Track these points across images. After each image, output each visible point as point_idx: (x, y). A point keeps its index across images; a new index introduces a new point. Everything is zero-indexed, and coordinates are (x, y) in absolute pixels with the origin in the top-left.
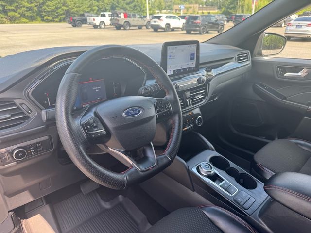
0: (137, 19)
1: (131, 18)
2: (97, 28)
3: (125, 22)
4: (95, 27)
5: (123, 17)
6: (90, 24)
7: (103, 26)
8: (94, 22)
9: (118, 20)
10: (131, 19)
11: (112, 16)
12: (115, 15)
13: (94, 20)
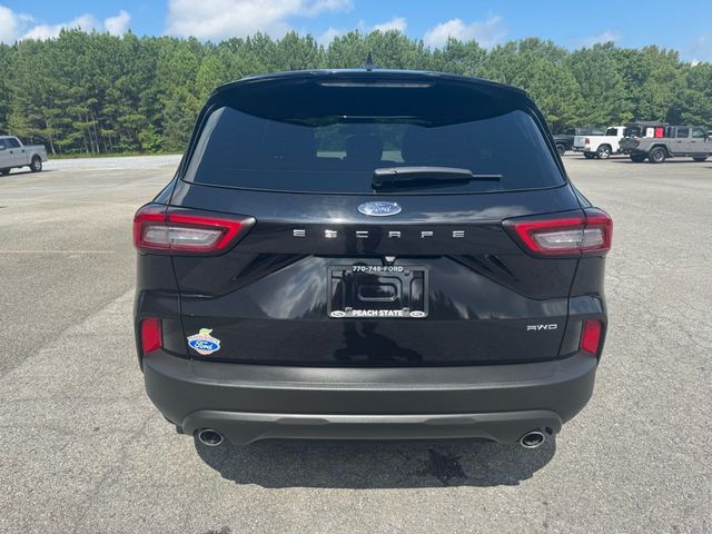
0: (690, 138)
1: (674, 137)
2: (592, 158)
3: (655, 146)
4: (589, 155)
5: (652, 135)
6: (578, 149)
7: (604, 155)
8: (587, 146)
9: (638, 143)
10: (672, 140)
11: (626, 133)
12: (634, 130)
13: (587, 141)
